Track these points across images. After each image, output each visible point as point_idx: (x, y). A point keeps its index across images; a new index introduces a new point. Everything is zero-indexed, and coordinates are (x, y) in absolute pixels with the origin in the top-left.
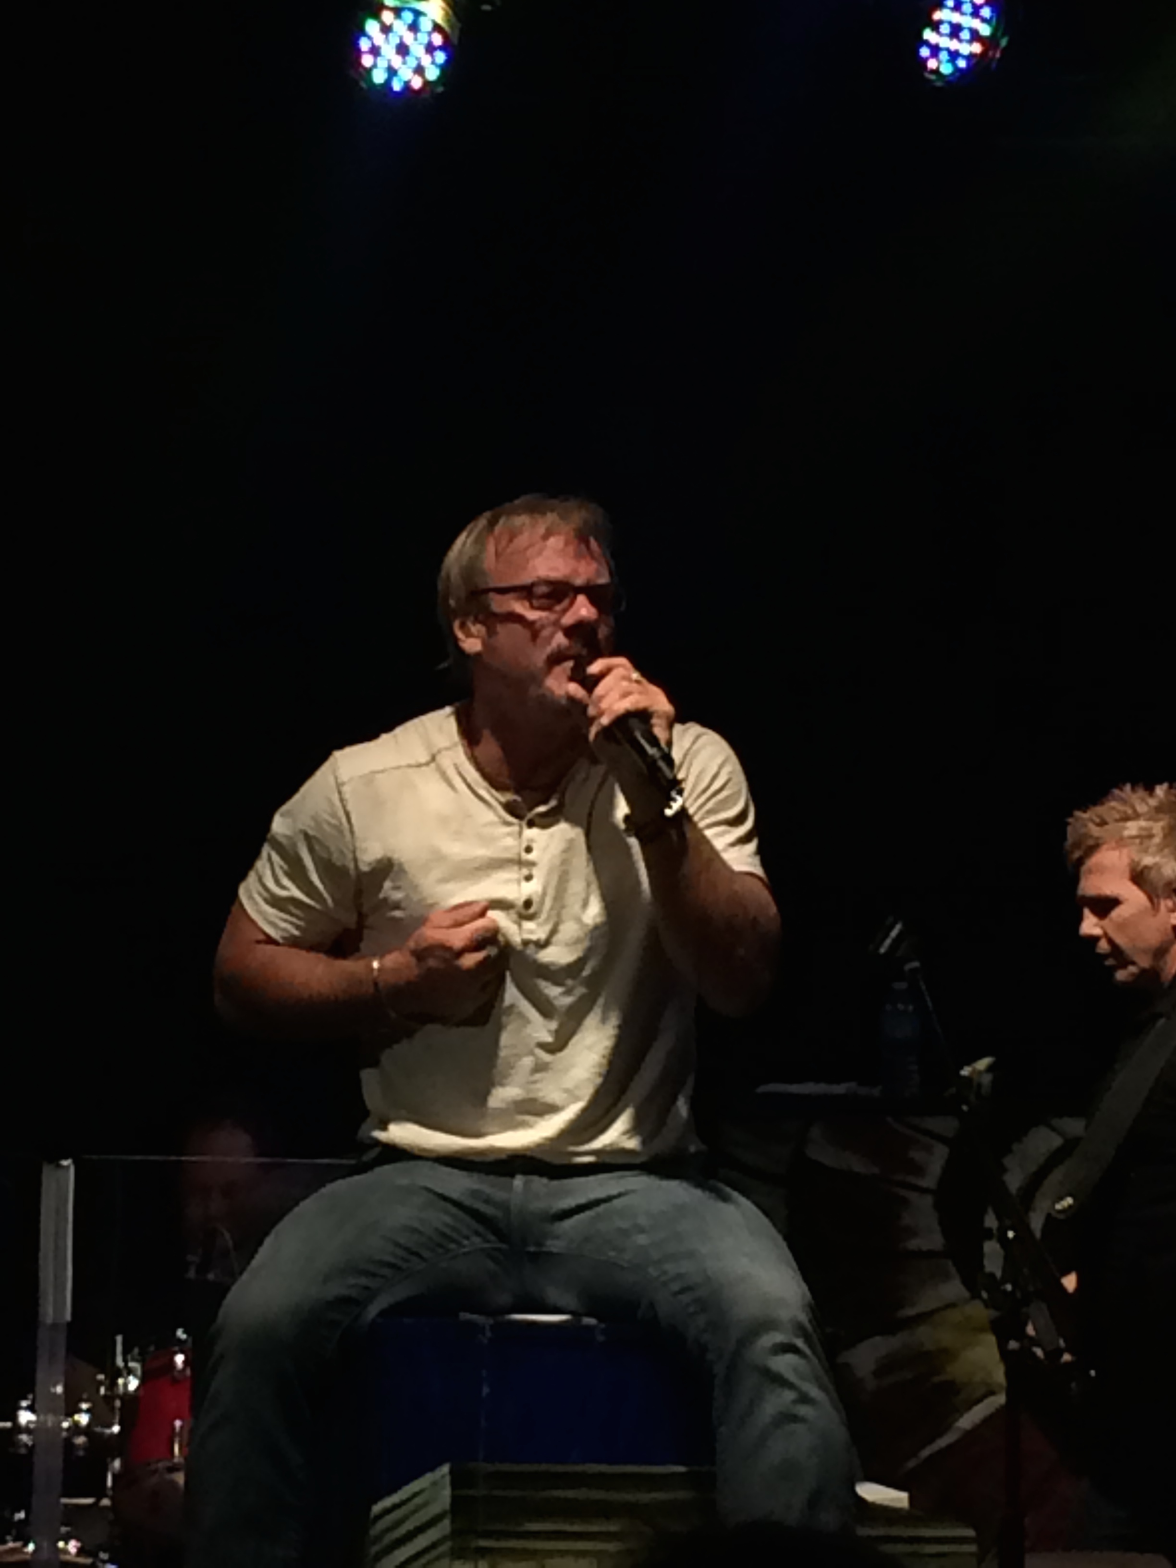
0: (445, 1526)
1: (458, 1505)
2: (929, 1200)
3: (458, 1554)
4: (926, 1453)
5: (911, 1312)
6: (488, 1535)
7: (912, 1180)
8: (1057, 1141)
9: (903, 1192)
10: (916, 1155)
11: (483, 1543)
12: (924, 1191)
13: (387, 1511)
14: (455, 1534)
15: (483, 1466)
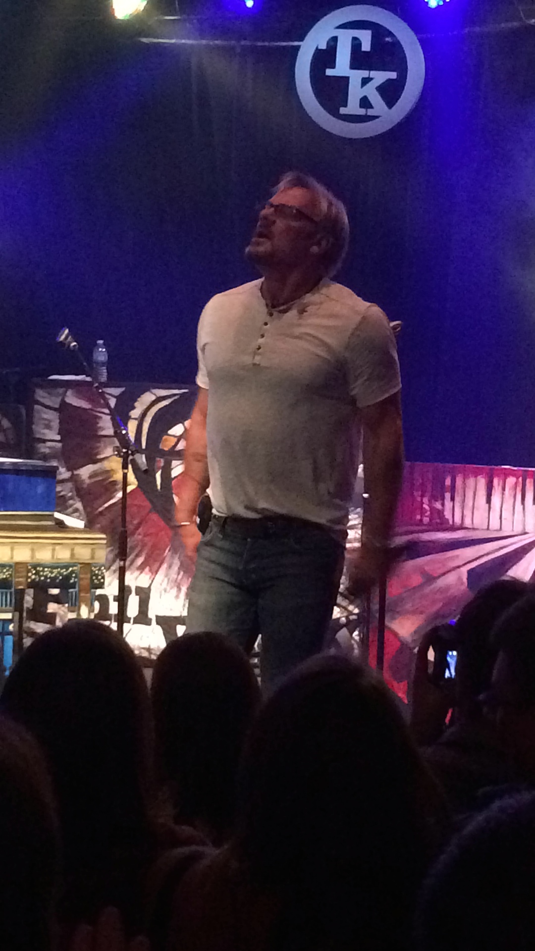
2: (109, 417)
4: (106, 505)
5: (102, 456)
8: (154, 398)
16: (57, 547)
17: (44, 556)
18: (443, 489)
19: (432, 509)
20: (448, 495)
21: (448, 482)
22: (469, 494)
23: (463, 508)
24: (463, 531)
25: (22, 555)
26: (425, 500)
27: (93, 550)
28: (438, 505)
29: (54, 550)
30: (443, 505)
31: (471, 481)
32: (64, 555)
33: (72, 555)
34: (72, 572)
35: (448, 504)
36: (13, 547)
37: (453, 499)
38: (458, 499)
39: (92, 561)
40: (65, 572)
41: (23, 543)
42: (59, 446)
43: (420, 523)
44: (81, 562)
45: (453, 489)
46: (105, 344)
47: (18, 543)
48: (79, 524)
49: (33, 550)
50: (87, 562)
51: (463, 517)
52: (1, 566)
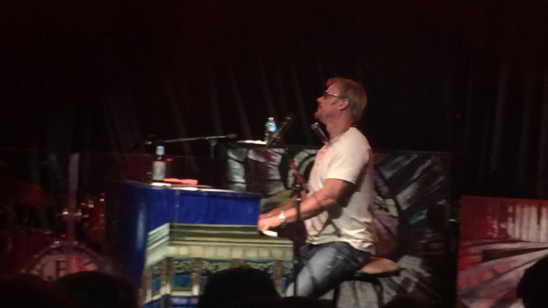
0: (167, 239)
1: (171, 234)
2: (276, 168)
3: (171, 245)
5: (270, 193)
6: (177, 240)
7: (273, 163)
8: (307, 155)
9: (270, 166)
10: (273, 157)
11: (176, 242)
12: (277, 166)
13: (153, 234)
14: (171, 240)
15: (176, 224)
16: (261, 249)
17: (252, 255)
18: (507, 215)
19: (500, 228)
20: (510, 219)
21: (510, 210)
22: (525, 218)
23: (521, 228)
24: (521, 243)
25: (237, 254)
26: (495, 222)
27: (284, 252)
28: (503, 226)
29: (258, 252)
30: (507, 225)
31: (526, 210)
32: (265, 254)
33: (271, 254)
34: (271, 266)
35: (510, 225)
36: (231, 248)
37: (514, 222)
38: (517, 221)
39: (283, 259)
40: (265, 266)
41: (238, 246)
42: (244, 186)
43: (491, 237)
44: (276, 259)
45: (513, 215)
46: (274, 120)
47: (236, 246)
48: (274, 234)
49: (245, 251)
50: (280, 259)
51: (521, 234)
52: (224, 261)
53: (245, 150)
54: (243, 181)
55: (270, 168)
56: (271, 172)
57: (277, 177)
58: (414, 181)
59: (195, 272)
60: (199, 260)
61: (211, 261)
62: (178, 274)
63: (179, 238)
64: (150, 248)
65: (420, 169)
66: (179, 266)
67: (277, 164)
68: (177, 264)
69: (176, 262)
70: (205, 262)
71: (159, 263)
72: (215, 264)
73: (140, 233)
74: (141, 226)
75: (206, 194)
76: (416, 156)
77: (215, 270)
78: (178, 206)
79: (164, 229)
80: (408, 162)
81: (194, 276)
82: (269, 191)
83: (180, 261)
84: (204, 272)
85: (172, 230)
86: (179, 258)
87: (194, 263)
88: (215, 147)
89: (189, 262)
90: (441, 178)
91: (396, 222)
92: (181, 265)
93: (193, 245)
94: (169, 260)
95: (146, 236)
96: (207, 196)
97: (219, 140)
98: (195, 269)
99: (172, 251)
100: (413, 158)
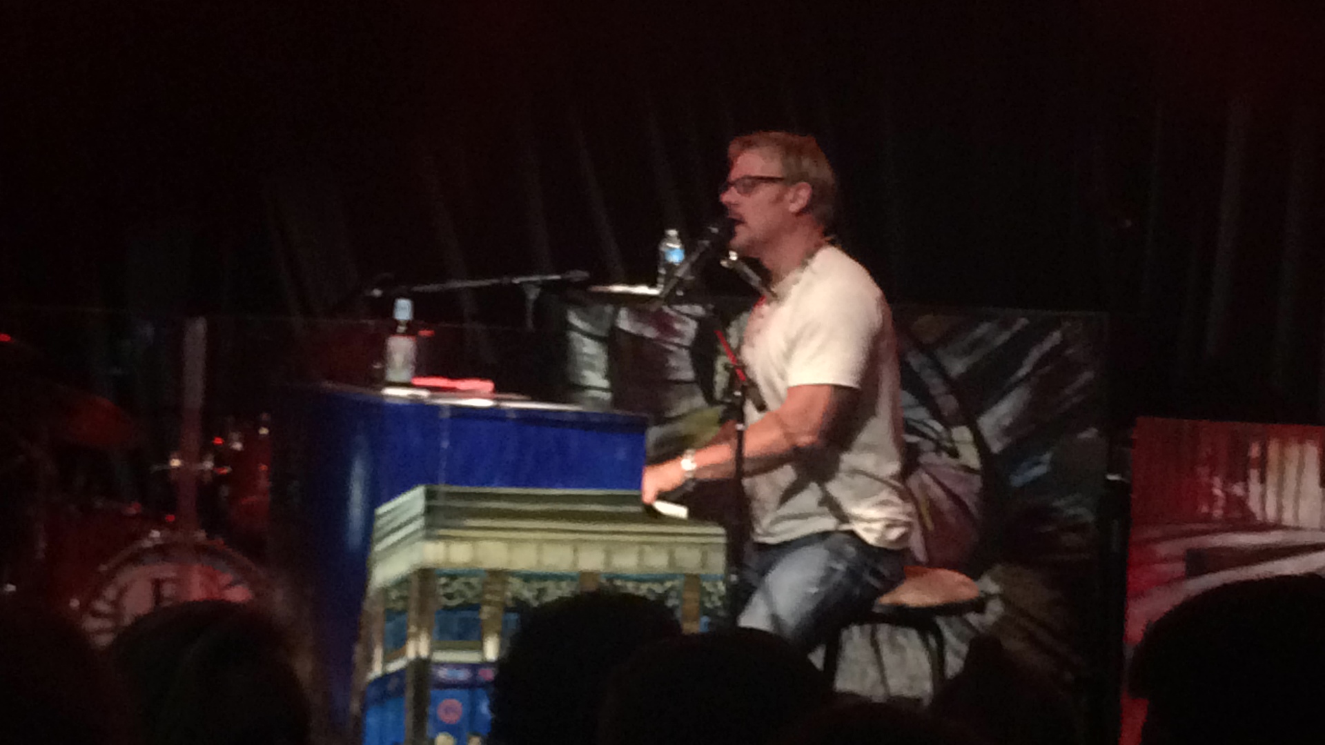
0: (420, 523)
1: (429, 511)
2: (685, 353)
3: (429, 538)
6: (447, 527)
7: (677, 340)
9: (672, 348)
10: (677, 326)
11: (442, 532)
12: (686, 347)
13: (389, 512)
14: (429, 526)
15: (443, 488)
16: (648, 548)
17: (626, 562)
18: (1247, 463)
19: (1229, 496)
20: (1254, 474)
21: (1255, 451)
22: (1291, 471)
23: (1279, 494)
24: (1281, 531)
25: (592, 560)
26: (1217, 481)
27: (704, 554)
28: (1238, 490)
29: (641, 554)
30: (1246, 489)
31: (1293, 451)
32: (658, 561)
33: (672, 562)
34: (672, 588)
35: (1255, 488)
36: (576, 546)
37: (1263, 480)
38: (1272, 478)
39: (703, 572)
40: (658, 589)
41: (593, 542)
42: (607, 396)
43: (1208, 518)
44: (685, 572)
45: (1262, 464)
46: (680, 236)
47: (585, 541)
48: (681, 512)
49: (608, 554)
50: (695, 573)
51: (1280, 509)
52: (558, 578)
53: (609, 309)
54: (605, 383)
55: (671, 352)
56: (673, 362)
57: (688, 374)
58: (1021, 380)
59: (489, 603)
60: (499, 575)
61: (527, 578)
62: (447, 609)
63: (449, 522)
64: (379, 547)
65: (1035, 354)
66: (449, 590)
67: (686, 342)
68: (446, 585)
69: (443, 580)
70: (511, 579)
71: (403, 582)
72: (536, 585)
73: (356, 510)
74: (357, 494)
75: (514, 416)
76: (1023, 321)
77: (537, 598)
78: (445, 444)
79: (413, 500)
80: (1004, 337)
81: (486, 612)
82: (669, 409)
83: (453, 577)
84: (510, 604)
85: (433, 503)
86: (447, 569)
87: (485, 584)
88: (537, 302)
89: (474, 581)
90: (1087, 376)
91: (977, 482)
92: (456, 585)
93: (486, 539)
94: (425, 575)
95: (370, 518)
96: (517, 420)
97: (545, 286)
98: (488, 597)
99: (432, 553)
100: (1017, 327)
